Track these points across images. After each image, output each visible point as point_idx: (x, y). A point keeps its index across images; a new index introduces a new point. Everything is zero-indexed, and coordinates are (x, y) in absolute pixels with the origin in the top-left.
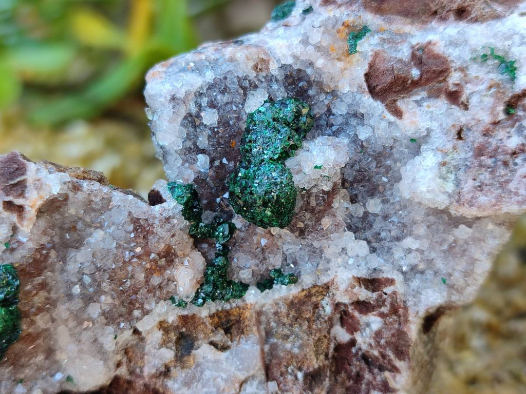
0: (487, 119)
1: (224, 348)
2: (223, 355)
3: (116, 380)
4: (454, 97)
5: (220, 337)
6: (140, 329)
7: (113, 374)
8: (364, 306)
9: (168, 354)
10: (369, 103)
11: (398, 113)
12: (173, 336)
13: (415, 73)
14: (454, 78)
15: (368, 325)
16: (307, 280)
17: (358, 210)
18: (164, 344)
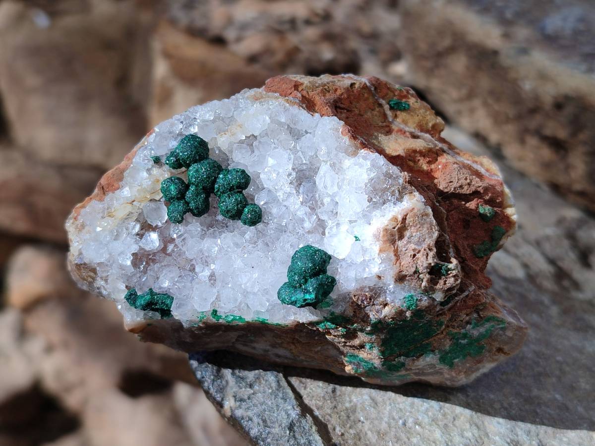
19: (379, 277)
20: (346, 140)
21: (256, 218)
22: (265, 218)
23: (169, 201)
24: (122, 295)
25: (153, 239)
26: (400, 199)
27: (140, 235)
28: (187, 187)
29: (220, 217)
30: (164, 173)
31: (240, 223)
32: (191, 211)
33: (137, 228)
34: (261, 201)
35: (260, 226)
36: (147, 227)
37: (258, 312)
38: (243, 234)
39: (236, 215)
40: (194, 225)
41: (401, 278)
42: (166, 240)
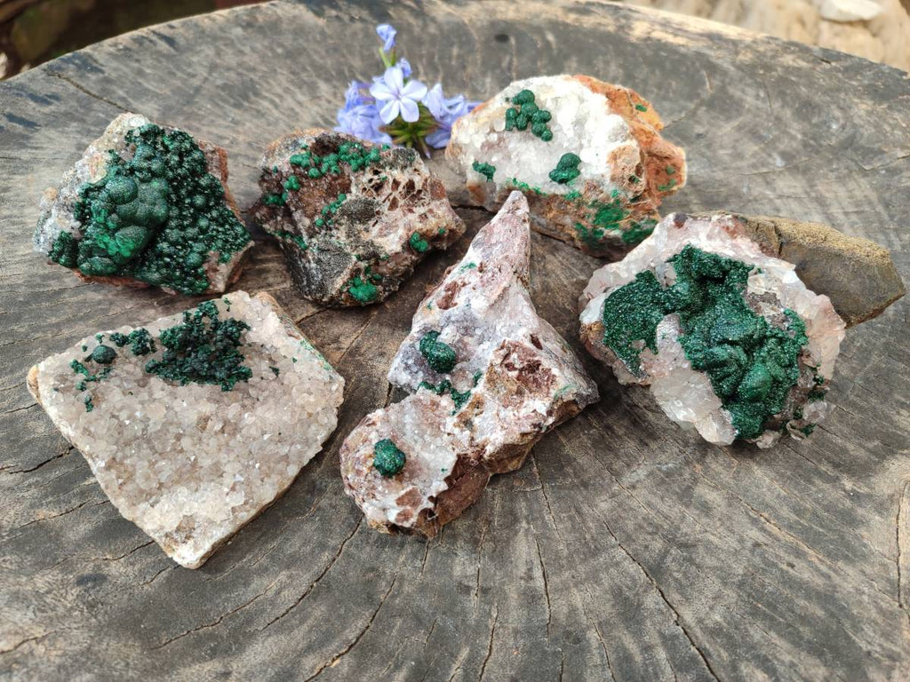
0: (478, 279)
1: (481, 413)
2: (483, 414)
3: (459, 456)
4: (464, 285)
5: (476, 411)
6: (449, 431)
7: (455, 455)
8: (506, 356)
9: (467, 432)
10: (447, 312)
11: (456, 304)
12: (462, 425)
13: (450, 293)
14: (459, 283)
15: (514, 359)
16: (484, 369)
17: (476, 337)
18: (462, 431)
19: (603, 176)
20: (607, 107)
21: (549, 138)
22: (553, 139)
23: (508, 118)
24: (471, 162)
25: (494, 137)
26: (624, 141)
27: (488, 134)
28: (519, 114)
29: (531, 134)
30: (508, 106)
31: (540, 139)
32: (517, 126)
33: (489, 130)
34: (553, 129)
35: (550, 143)
36: (493, 130)
37: (536, 184)
38: (539, 145)
39: (539, 134)
40: (517, 135)
41: (613, 179)
42: (500, 139)
